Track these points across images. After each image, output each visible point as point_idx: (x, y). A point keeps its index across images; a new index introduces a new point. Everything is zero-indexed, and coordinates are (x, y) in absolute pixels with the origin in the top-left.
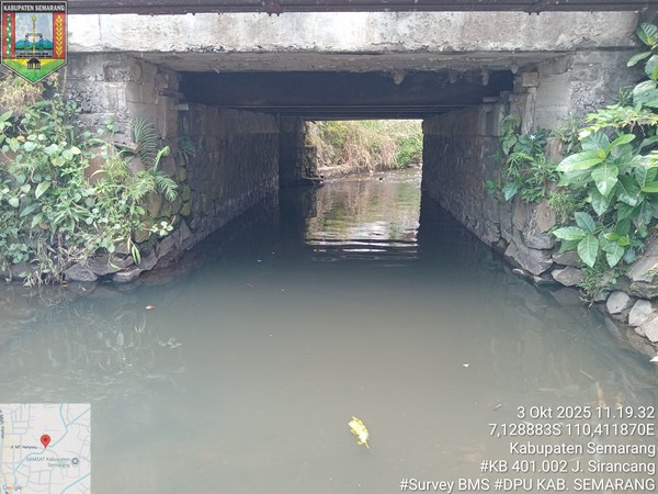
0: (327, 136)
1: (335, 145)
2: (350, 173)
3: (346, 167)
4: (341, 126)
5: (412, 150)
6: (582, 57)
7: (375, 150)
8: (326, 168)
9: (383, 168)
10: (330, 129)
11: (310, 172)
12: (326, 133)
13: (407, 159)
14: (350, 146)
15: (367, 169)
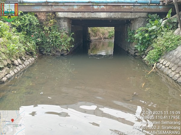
0: (92, 31)
1: (94, 33)
2: (98, 39)
3: (97, 38)
4: (96, 28)
5: (112, 34)
6: (140, 19)
7: (103, 34)
8: (92, 38)
9: (105, 38)
10: (93, 29)
11: (89, 39)
12: (92, 30)
13: (111, 36)
14: (98, 33)
15: (101, 38)
